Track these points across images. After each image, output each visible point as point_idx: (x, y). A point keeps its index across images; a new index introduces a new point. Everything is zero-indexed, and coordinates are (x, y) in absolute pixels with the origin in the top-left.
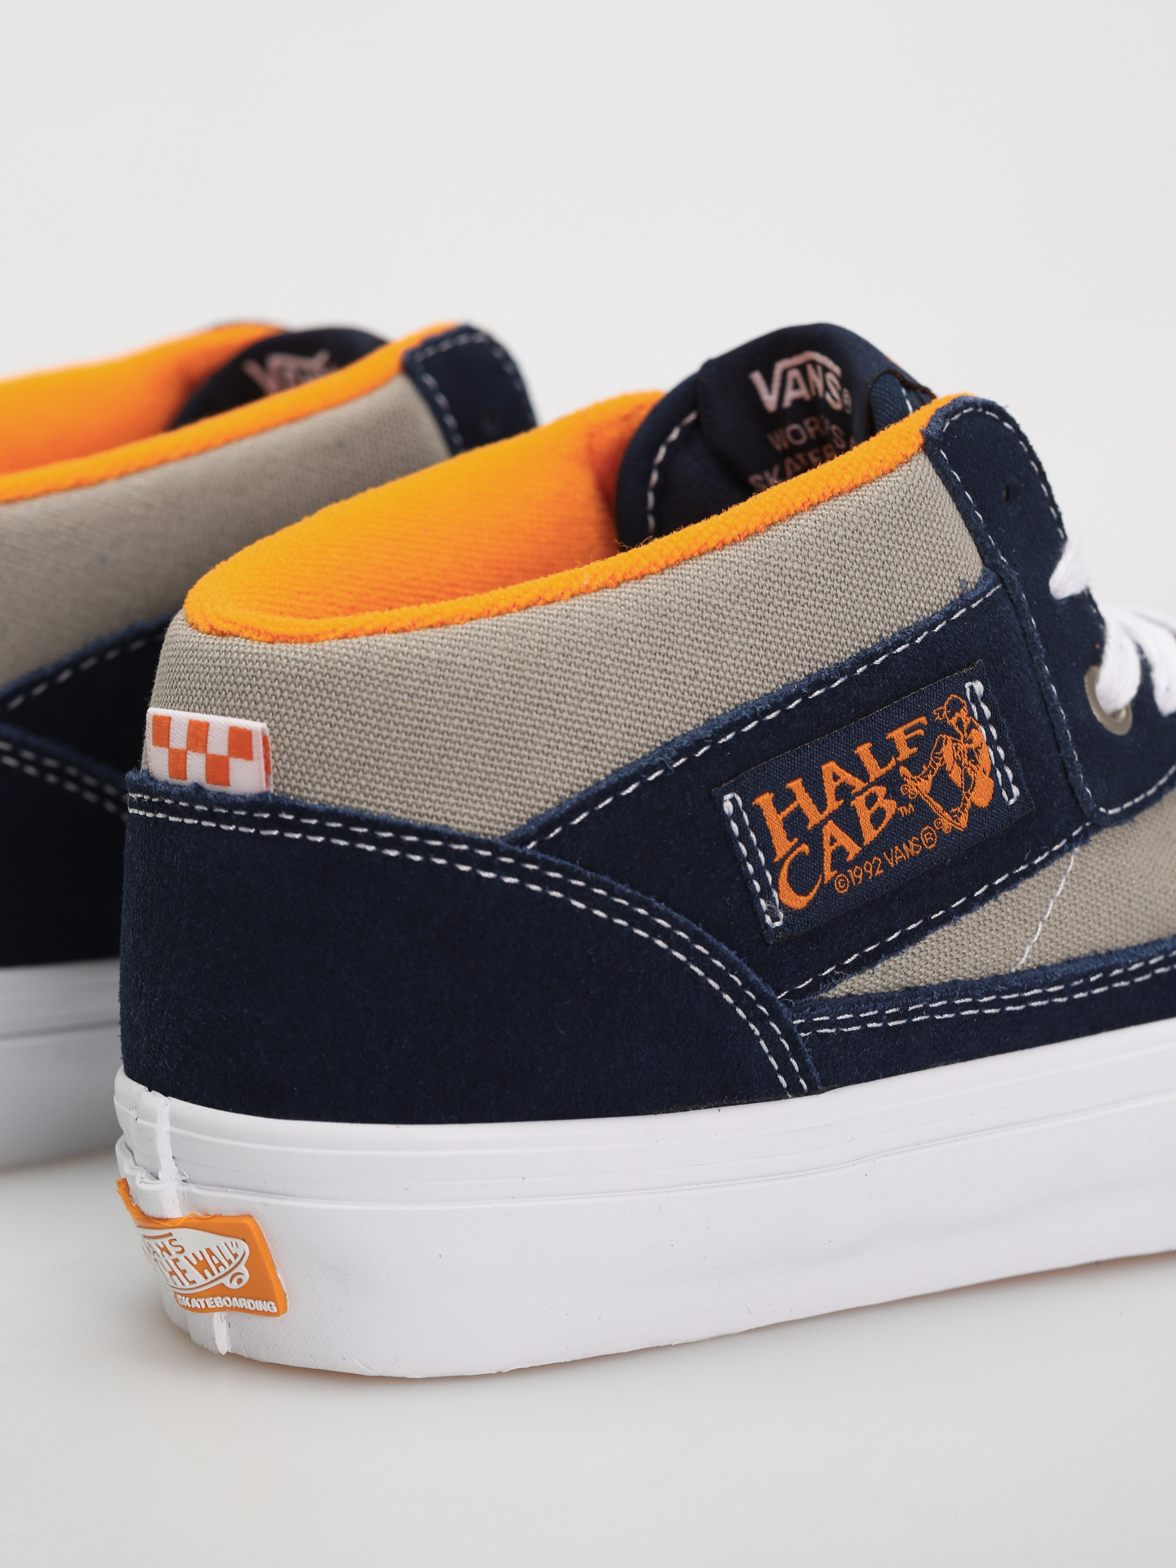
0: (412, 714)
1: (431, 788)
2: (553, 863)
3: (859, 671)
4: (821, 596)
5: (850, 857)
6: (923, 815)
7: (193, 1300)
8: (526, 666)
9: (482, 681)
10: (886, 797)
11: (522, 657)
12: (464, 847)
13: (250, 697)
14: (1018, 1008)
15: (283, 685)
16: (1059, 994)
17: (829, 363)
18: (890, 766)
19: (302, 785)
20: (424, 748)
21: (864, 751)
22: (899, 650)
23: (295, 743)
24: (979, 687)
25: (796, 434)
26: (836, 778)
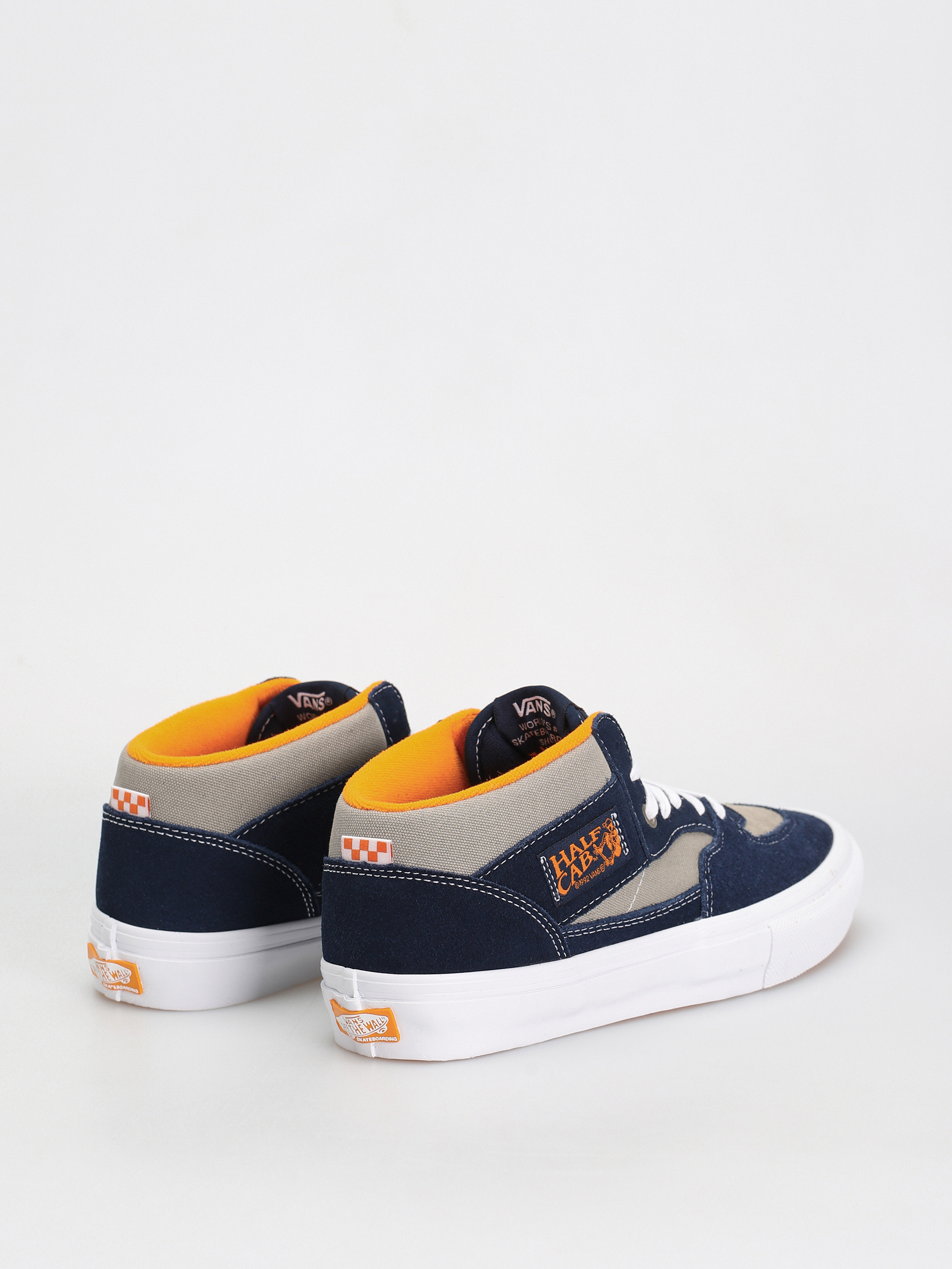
0: (440, 835)
1: (448, 860)
2: (489, 883)
3: (579, 812)
4: (566, 787)
5: (579, 876)
6: (601, 861)
7: (364, 1039)
8: (476, 817)
9: (463, 823)
10: (590, 855)
11: (475, 814)
12: (460, 879)
13: (382, 831)
14: (629, 925)
15: (395, 827)
16: (641, 920)
17: (546, 700)
18: (590, 844)
19: (404, 861)
20: (445, 846)
21: (582, 839)
22: (590, 804)
23: (400, 846)
24: (615, 815)
25: (530, 725)
26: (574, 849)
